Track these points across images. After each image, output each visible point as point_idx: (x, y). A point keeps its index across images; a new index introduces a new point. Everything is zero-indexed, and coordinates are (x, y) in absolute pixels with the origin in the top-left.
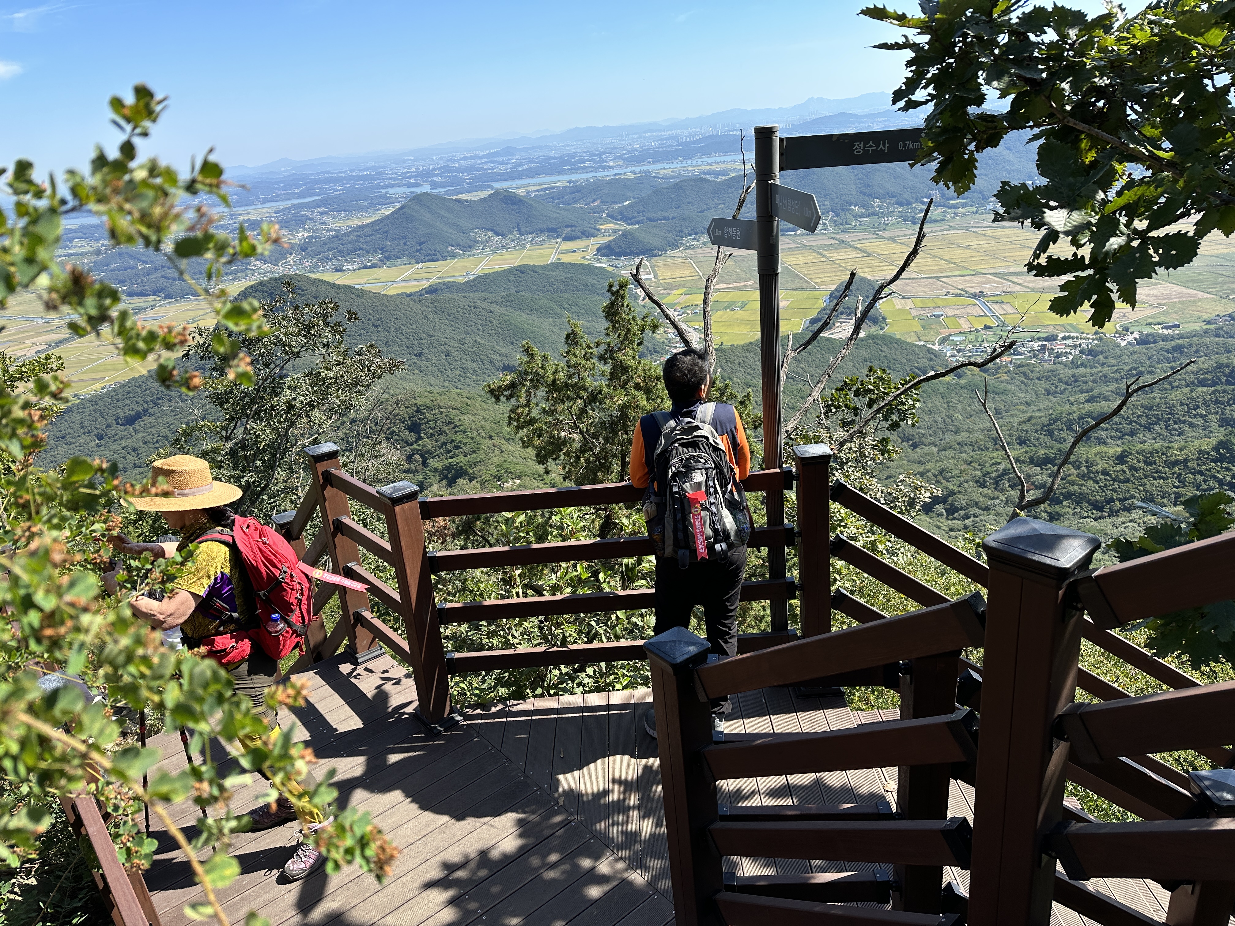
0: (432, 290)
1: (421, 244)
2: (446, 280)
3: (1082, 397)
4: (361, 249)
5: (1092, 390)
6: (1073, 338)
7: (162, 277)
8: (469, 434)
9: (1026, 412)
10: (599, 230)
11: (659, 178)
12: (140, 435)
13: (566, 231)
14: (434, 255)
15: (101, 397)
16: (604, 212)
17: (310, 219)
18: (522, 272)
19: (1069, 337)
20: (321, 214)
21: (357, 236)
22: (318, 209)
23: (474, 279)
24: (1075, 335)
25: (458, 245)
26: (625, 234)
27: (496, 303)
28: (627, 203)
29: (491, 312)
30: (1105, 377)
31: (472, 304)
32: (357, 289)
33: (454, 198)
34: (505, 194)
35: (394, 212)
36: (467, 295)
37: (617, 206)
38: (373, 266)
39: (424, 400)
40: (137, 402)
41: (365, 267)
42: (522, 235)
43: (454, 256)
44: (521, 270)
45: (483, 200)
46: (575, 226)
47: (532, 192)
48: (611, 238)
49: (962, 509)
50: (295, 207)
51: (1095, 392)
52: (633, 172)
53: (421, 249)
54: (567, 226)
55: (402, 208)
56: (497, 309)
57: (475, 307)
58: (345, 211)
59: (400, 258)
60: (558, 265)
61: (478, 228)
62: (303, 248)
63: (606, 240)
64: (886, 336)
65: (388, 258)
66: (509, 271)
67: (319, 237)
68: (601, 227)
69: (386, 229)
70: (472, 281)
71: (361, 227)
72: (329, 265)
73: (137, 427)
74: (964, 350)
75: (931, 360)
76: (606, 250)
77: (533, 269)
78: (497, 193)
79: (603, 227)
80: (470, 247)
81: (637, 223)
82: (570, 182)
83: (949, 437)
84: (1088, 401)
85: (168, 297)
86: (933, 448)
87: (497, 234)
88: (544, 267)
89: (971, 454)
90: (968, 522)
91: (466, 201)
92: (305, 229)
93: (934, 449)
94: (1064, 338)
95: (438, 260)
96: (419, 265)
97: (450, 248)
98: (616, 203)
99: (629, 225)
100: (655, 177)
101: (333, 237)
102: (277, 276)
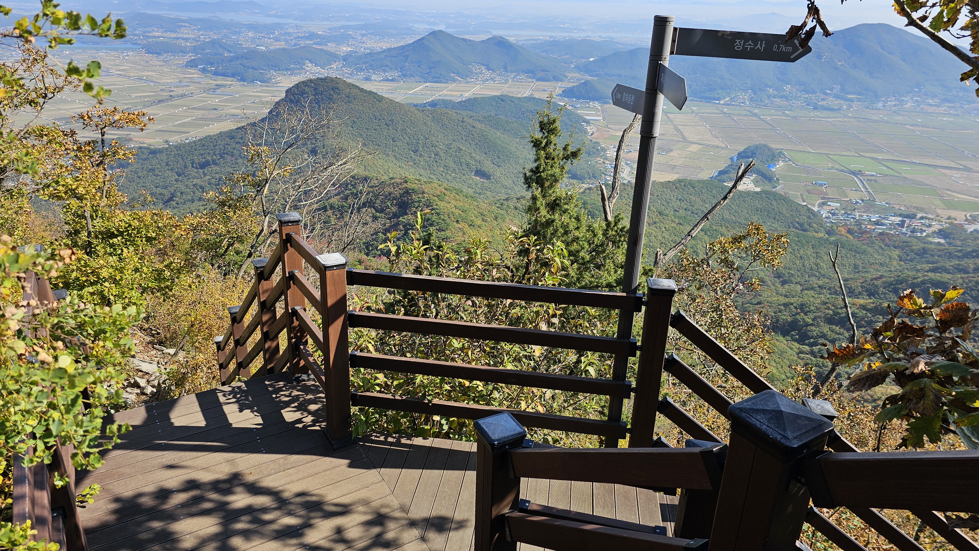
0: (433, 104)
1: (431, 68)
2: (446, 98)
3: (927, 267)
4: (386, 66)
5: (936, 262)
6: (929, 219)
7: (241, 64)
8: (442, 217)
9: (879, 271)
10: (566, 77)
11: (619, 44)
12: (208, 177)
13: (540, 74)
14: (439, 78)
15: (185, 145)
16: (572, 63)
17: (353, 38)
18: (502, 100)
19: (926, 218)
20: (363, 35)
21: (386, 56)
22: (359, 32)
23: (465, 101)
24: (931, 217)
25: (458, 74)
26: (586, 83)
27: (479, 121)
28: (592, 59)
29: (474, 127)
30: (950, 254)
31: (461, 119)
32: (379, 96)
33: (461, 37)
34: (500, 39)
35: (415, 42)
36: (459, 112)
37: (583, 61)
38: (393, 80)
39: (414, 185)
40: (209, 153)
41: (388, 80)
42: (507, 72)
43: (454, 81)
44: (502, 99)
45: (483, 42)
46: (549, 71)
47: (521, 41)
48: (574, 84)
49: (812, 337)
50: (343, 27)
51: (939, 265)
52: (600, 36)
53: (430, 72)
54: (543, 71)
55: (422, 39)
56: (479, 125)
57: (462, 122)
58: (379, 35)
59: (414, 77)
60: (531, 99)
61: (475, 62)
62: (345, 59)
63: (570, 85)
64: (777, 193)
65: (405, 76)
66: (493, 98)
67: (357, 52)
68: (568, 75)
69: (407, 53)
70: (463, 102)
71: (390, 49)
72: (362, 75)
73: (206, 171)
74: (837, 214)
75: (809, 217)
76: (568, 93)
77: (512, 99)
78: (494, 38)
79: (570, 75)
80: (467, 76)
81: (597, 76)
82: (551, 37)
83: (814, 280)
84: (931, 270)
85: (243, 80)
86: (799, 286)
87: (488, 69)
88: (519, 99)
89: (828, 296)
90: (815, 349)
91: (470, 41)
92: (348, 45)
93: (799, 288)
94: (922, 218)
95: (441, 82)
96: (427, 84)
97: (452, 75)
98: (583, 58)
99: (590, 76)
100: (616, 43)
101: (368, 54)
102: (323, 77)
